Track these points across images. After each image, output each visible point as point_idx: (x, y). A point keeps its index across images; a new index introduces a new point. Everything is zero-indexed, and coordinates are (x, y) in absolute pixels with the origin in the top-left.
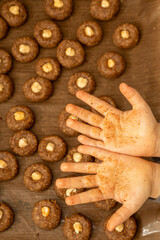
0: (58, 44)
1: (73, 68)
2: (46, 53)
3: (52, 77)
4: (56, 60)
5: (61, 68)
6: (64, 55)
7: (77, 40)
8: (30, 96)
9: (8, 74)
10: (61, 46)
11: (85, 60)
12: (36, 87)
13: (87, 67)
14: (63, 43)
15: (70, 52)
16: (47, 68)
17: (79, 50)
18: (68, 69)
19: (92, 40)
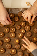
0: (25, 26)
1: (28, 31)
2: (22, 28)
3: (24, 33)
4: (25, 29)
5: (26, 31)
6: (26, 28)
7: (29, 25)
8: (19, 37)
9: (15, 32)
10: (25, 27)
11: (30, 29)
12: (20, 35)
13: (31, 31)
14: (26, 26)
15: (27, 28)
16: (23, 31)
17: (29, 27)
18: (27, 31)
19: (32, 25)
